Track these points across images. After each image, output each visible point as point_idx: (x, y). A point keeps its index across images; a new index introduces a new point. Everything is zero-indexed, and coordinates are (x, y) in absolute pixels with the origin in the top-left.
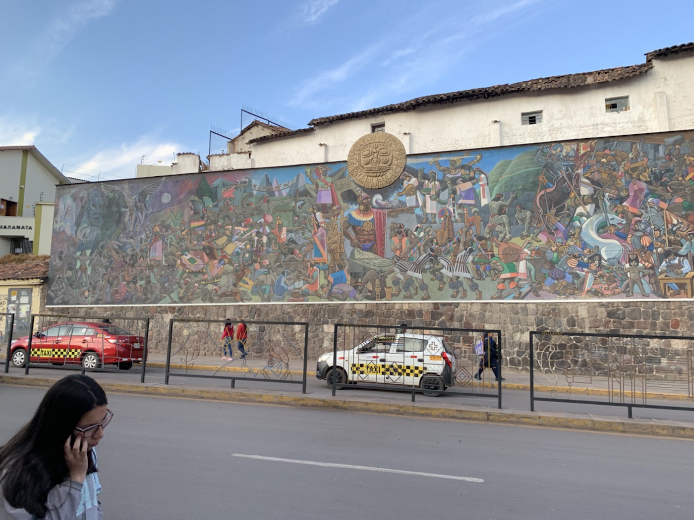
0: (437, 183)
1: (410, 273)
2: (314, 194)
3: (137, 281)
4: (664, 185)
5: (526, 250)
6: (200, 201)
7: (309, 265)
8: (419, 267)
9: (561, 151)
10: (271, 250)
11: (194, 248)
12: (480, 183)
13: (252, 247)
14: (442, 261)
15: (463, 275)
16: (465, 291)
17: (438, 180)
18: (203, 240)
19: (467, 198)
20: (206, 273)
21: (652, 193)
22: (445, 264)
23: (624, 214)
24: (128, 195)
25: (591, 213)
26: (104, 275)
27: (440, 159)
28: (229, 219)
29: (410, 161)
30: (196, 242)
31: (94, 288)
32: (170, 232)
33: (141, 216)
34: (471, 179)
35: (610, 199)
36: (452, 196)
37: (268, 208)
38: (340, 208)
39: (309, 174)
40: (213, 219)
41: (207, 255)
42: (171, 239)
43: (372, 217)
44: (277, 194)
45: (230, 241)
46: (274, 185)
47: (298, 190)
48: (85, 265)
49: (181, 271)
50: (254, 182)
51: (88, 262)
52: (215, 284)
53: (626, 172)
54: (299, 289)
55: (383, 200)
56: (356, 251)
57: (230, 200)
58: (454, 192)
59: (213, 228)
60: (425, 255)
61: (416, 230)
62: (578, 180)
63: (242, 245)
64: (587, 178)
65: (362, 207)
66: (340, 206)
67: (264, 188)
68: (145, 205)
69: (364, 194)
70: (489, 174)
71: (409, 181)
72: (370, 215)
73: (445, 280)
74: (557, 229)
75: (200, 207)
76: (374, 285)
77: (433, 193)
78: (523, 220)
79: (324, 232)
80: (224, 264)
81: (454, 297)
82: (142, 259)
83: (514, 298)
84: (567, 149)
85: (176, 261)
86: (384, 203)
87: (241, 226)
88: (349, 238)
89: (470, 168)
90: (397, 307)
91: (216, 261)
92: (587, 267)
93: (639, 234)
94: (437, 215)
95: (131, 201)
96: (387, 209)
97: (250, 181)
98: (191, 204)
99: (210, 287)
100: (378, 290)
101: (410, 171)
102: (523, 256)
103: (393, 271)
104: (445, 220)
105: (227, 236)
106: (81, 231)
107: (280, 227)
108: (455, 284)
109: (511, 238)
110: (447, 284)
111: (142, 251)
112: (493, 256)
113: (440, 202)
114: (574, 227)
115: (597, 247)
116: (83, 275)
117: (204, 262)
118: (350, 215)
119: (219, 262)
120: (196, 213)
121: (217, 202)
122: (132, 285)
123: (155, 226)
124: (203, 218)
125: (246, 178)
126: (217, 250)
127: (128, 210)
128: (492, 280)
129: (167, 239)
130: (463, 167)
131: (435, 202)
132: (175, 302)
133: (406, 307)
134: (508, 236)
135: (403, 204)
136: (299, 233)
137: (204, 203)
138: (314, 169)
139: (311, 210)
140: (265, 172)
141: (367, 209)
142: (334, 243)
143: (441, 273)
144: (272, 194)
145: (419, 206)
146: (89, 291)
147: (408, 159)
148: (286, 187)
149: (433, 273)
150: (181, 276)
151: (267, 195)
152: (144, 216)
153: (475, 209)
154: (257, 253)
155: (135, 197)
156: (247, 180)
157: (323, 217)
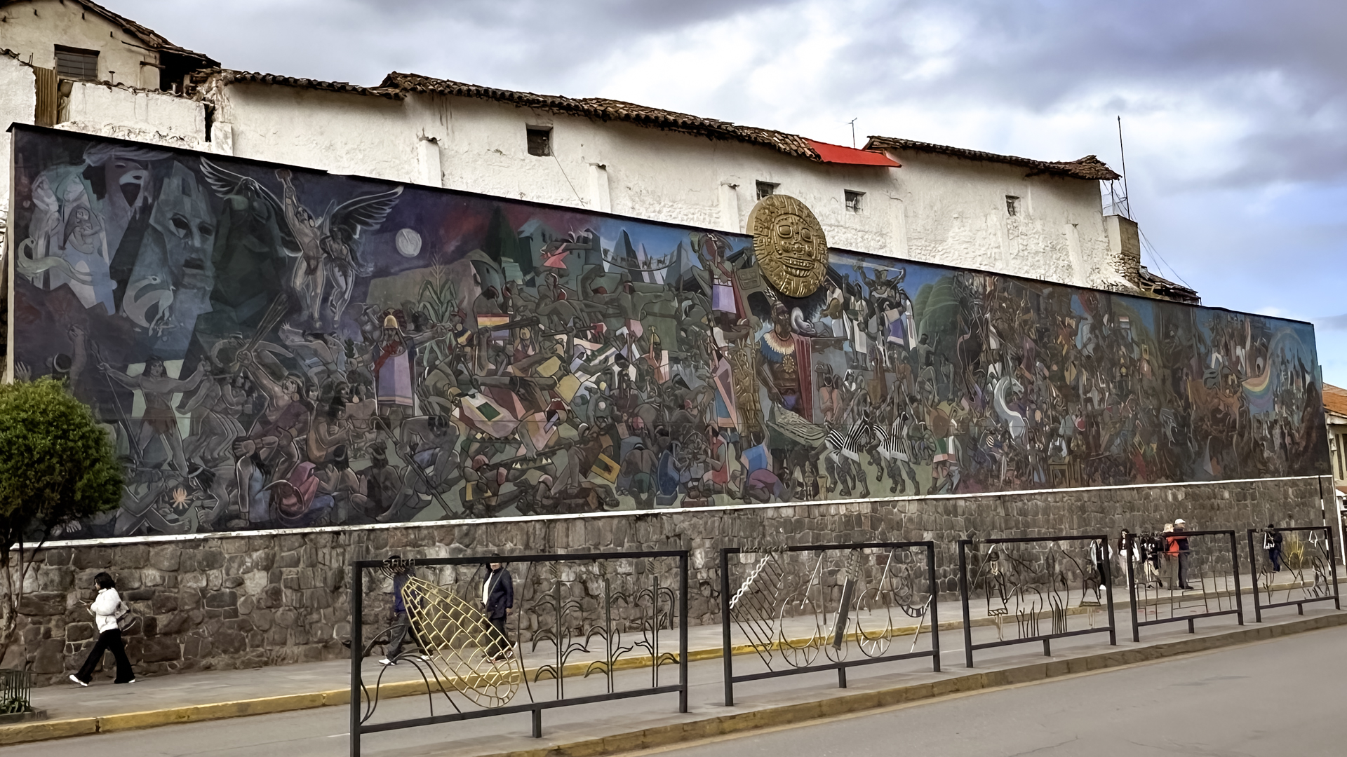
0: (864, 303)
1: (845, 452)
2: (707, 290)
3: (346, 460)
4: (1045, 346)
5: (953, 421)
6: (495, 265)
7: (711, 433)
8: (855, 445)
9: (972, 284)
10: (644, 396)
11: (488, 380)
12: (907, 313)
13: (610, 387)
14: (878, 433)
15: (901, 456)
16: (904, 481)
17: (865, 300)
18: (509, 363)
19: (896, 335)
20: (520, 443)
21: (1037, 355)
22: (882, 439)
23: (1021, 378)
24: (297, 214)
25: (1000, 373)
26: (239, 439)
27: (865, 264)
28: (560, 319)
29: (833, 259)
30: (493, 367)
31: (207, 480)
32: (427, 334)
33: (342, 280)
34: (898, 305)
35: (1012, 359)
36: (881, 328)
37: (634, 306)
38: (747, 324)
39: (697, 248)
40: (528, 314)
41: (522, 399)
42: (432, 351)
43: (792, 348)
44: (646, 275)
45: (565, 371)
46: (641, 257)
47: (681, 276)
48: (169, 408)
49: (462, 438)
50: (604, 243)
51: (177, 399)
52: (543, 469)
53: (1020, 324)
54: (697, 480)
55: (805, 321)
56: (776, 409)
57: (561, 276)
58: (882, 322)
59: (528, 336)
60: (859, 422)
61: (847, 380)
62: (987, 328)
63: (590, 381)
64: (994, 326)
65: (779, 329)
66: (748, 321)
67: (622, 259)
68: (352, 251)
69: (779, 304)
70: (914, 303)
71: (833, 293)
72: (790, 345)
73: (883, 464)
74: (975, 393)
75: (497, 281)
76: (804, 472)
77: (861, 319)
78: (948, 377)
79: (728, 367)
80: (558, 423)
81: (893, 490)
82: (356, 399)
83: (949, 491)
84: (978, 281)
85: (447, 411)
86: (805, 324)
87: (586, 338)
88: (765, 383)
89: (895, 288)
90: (832, 510)
91: (541, 416)
92: (1001, 447)
93: (1034, 406)
94: (868, 358)
95: (307, 231)
96: (811, 336)
97: (596, 240)
98: (474, 271)
99: (534, 477)
100: (810, 481)
101: (834, 277)
102: (951, 429)
103: (825, 448)
104: (876, 364)
105: (560, 357)
106: (137, 298)
107: (658, 349)
108: (893, 471)
109: (939, 402)
110: (886, 471)
111: (353, 375)
112: (926, 428)
113: (868, 335)
114: (988, 392)
115: (1006, 421)
116: (163, 437)
117: (516, 417)
118: (763, 339)
119: (549, 419)
120: (489, 293)
121: (532, 274)
122: (334, 474)
123: (386, 314)
124: (504, 309)
125: (587, 230)
126: (542, 389)
127: (300, 255)
128: (927, 465)
129: (422, 352)
130: (889, 284)
131: (863, 334)
132: (455, 517)
133: (843, 510)
134: (936, 400)
135: (828, 329)
136: (690, 366)
137: (504, 271)
138: (704, 240)
139: (704, 320)
140: (624, 227)
141: (784, 334)
142: (745, 391)
143: (878, 453)
144: (637, 276)
145: (847, 339)
146: (190, 490)
147: (830, 255)
148: (661, 266)
149: (869, 452)
150: (465, 450)
151: (630, 278)
152: (350, 280)
153: (904, 354)
154: (622, 401)
155: (319, 221)
156: (591, 236)
157: (725, 338)
